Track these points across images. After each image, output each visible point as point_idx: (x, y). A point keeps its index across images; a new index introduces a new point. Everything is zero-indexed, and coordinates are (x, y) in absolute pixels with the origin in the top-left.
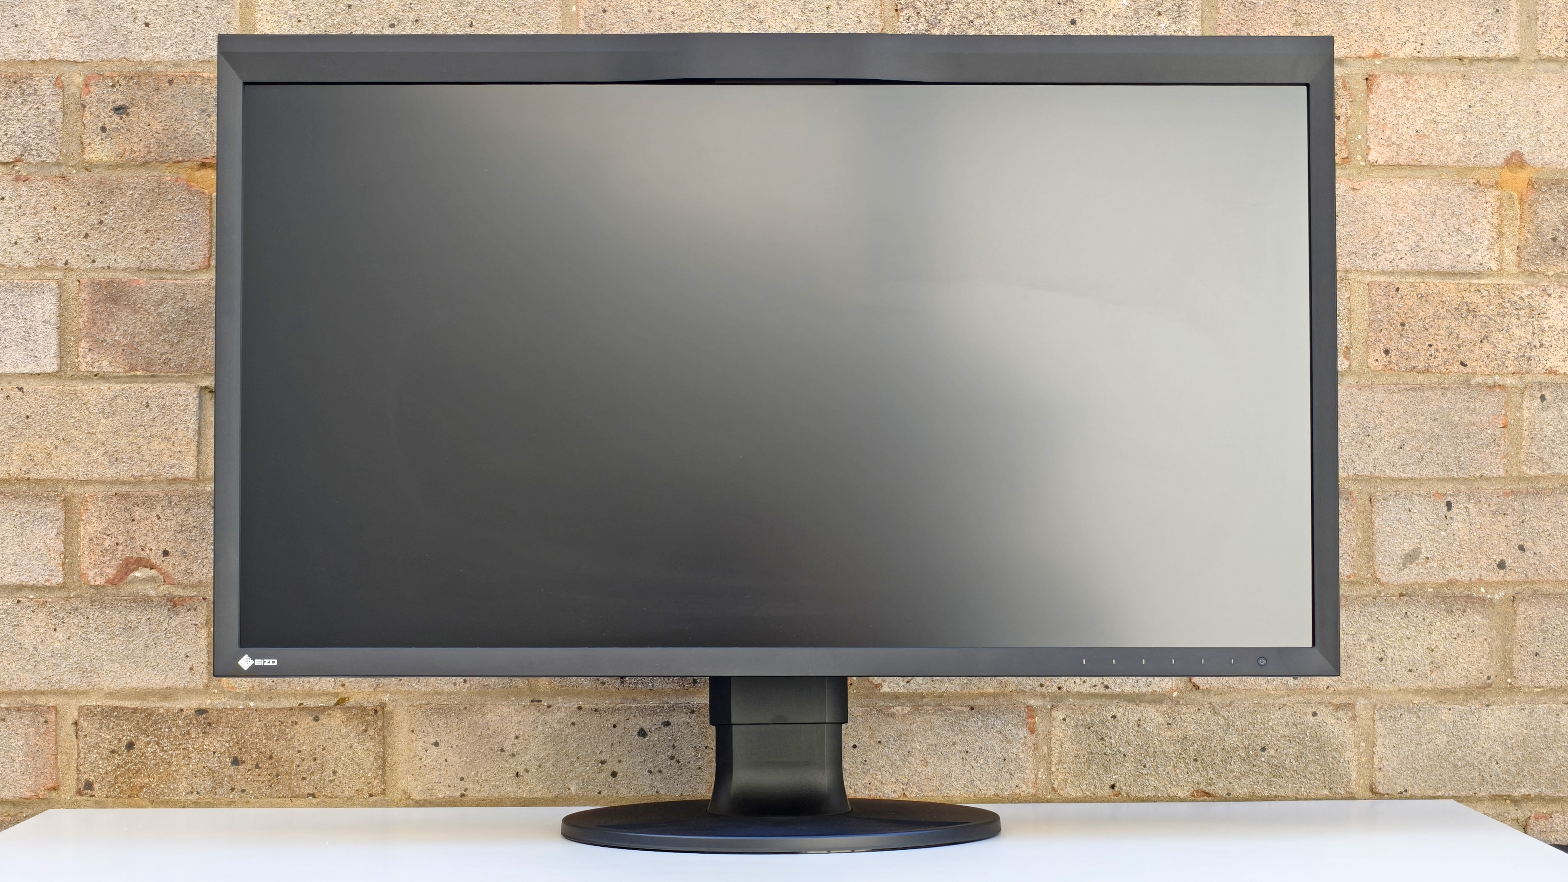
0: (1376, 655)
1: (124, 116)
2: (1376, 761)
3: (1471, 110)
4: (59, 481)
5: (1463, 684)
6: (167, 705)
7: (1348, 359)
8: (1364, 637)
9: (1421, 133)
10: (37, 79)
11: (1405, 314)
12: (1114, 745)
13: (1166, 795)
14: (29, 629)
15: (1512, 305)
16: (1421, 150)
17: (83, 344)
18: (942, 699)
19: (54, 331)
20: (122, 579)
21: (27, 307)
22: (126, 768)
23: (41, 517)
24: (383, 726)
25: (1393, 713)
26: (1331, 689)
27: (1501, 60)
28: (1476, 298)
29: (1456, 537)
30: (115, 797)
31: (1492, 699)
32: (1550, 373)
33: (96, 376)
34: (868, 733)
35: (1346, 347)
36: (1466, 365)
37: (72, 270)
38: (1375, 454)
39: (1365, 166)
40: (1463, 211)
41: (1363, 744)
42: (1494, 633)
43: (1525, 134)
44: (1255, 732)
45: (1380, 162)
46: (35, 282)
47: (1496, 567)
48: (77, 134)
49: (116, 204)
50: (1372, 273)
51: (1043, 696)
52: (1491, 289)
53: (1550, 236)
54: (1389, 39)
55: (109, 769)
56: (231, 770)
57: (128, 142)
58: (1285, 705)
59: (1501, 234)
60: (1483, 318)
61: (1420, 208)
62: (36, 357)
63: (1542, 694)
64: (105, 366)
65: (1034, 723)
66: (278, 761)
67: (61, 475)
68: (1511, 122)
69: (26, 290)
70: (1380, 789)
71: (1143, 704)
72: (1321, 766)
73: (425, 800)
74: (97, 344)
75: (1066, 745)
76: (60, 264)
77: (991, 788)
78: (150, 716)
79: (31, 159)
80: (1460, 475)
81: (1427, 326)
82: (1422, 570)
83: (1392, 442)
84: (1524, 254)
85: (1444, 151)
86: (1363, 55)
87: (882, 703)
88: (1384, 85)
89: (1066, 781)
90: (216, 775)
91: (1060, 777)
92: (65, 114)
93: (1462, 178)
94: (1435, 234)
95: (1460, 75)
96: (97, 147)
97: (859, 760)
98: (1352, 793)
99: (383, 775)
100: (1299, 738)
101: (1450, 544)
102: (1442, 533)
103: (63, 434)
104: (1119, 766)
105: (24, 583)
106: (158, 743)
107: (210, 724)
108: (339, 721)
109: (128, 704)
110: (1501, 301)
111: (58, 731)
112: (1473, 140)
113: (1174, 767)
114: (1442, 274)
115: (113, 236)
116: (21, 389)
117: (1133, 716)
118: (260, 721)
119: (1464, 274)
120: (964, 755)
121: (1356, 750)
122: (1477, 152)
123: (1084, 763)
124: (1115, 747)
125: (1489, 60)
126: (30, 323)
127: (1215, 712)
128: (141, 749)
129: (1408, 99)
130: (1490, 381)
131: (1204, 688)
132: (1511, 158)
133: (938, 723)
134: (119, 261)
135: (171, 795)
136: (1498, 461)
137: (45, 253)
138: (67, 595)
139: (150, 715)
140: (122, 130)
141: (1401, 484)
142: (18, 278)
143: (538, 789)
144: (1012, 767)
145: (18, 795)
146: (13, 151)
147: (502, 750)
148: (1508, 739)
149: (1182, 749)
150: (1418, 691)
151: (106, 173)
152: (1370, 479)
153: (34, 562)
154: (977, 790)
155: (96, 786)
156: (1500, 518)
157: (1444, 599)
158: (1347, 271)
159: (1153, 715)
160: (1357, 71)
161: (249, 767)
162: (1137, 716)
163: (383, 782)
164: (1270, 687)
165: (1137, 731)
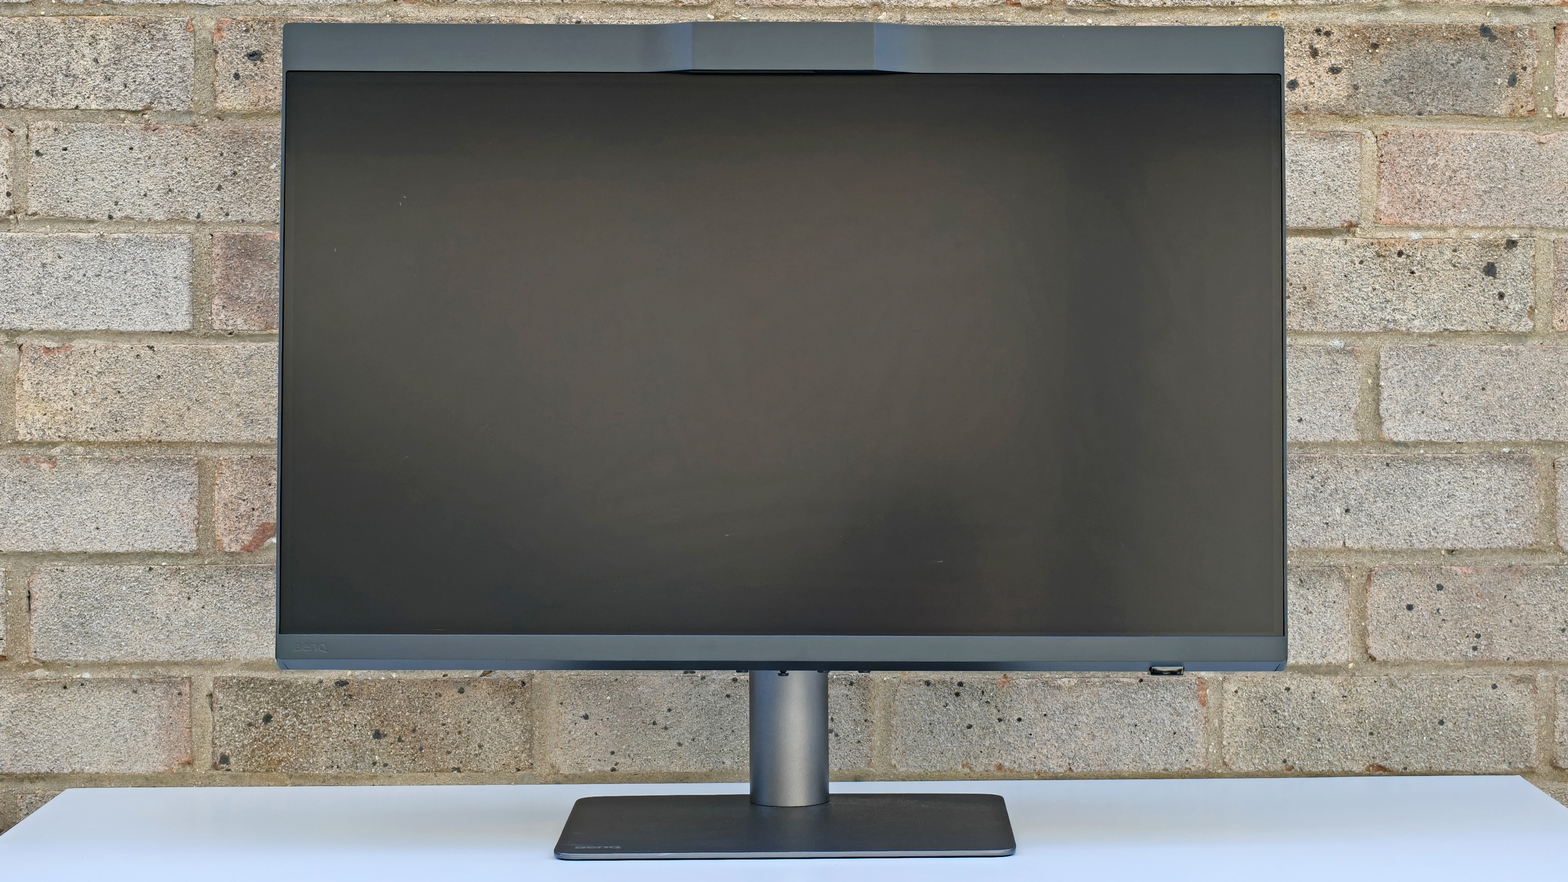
0: (1558, 626)
1: (259, 62)
2: (1557, 734)
4: (192, 443)
6: (305, 676)
7: (1532, 320)
8: (1546, 608)
10: (167, 23)
12: (1288, 718)
13: (1340, 770)
14: (161, 598)
17: (217, 301)
19: (186, 288)
20: (258, 546)
21: (158, 262)
22: (264, 741)
23: (174, 481)
24: (531, 698)
26: (1512, 661)
30: (252, 771)
33: (230, 334)
35: (1531, 307)
37: (204, 223)
39: (1552, 119)
41: (1544, 717)
44: (1433, 705)
46: (165, 236)
48: (210, 81)
49: (250, 155)
50: (1558, 230)
56: (373, 744)
57: (262, 89)
58: (1463, 677)
62: (168, 314)
64: (240, 324)
65: (1206, 696)
66: (422, 734)
67: (194, 437)
69: (157, 244)
70: (1561, 763)
71: (1317, 676)
72: (1501, 740)
73: (575, 775)
74: (231, 300)
75: (1239, 718)
76: (192, 217)
77: (1160, 762)
78: (288, 688)
79: (160, 108)
86: (1551, 3)
87: (1048, 675)
89: (1237, 755)
90: (357, 748)
91: (1231, 751)
92: (196, 60)
96: (230, 94)
97: (1024, 734)
98: (1532, 768)
99: (530, 750)
100: (1478, 711)
103: (196, 395)
104: (1292, 740)
105: (156, 550)
106: (296, 716)
107: (350, 696)
108: (484, 694)
109: (265, 675)
111: (193, 703)
113: (1350, 741)
115: (248, 188)
116: (151, 348)
117: (1307, 688)
118: (402, 693)
120: (1133, 729)
121: (1536, 724)
123: (1257, 737)
124: (1288, 720)
126: (161, 279)
127: (1392, 685)
128: (280, 722)
131: (1381, 659)
133: (1106, 696)
134: (254, 214)
135: (311, 769)
137: (176, 206)
138: (201, 563)
140: (256, 78)
142: (147, 232)
143: (691, 763)
144: (1182, 741)
145: (150, 771)
146: (141, 100)
147: (654, 723)
149: (1358, 722)
151: (239, 123)
152: (1554, 444)
153: (166, 528)
154: (1145, 765)
155: (232, 760)
158: (1532, 228)
159: (1328, 687)
160: (1546, 19)
161: (391, 740)
162: (1311, 689)
163: (531, 756)
164: (1448, 659)
165: (1312, 704)
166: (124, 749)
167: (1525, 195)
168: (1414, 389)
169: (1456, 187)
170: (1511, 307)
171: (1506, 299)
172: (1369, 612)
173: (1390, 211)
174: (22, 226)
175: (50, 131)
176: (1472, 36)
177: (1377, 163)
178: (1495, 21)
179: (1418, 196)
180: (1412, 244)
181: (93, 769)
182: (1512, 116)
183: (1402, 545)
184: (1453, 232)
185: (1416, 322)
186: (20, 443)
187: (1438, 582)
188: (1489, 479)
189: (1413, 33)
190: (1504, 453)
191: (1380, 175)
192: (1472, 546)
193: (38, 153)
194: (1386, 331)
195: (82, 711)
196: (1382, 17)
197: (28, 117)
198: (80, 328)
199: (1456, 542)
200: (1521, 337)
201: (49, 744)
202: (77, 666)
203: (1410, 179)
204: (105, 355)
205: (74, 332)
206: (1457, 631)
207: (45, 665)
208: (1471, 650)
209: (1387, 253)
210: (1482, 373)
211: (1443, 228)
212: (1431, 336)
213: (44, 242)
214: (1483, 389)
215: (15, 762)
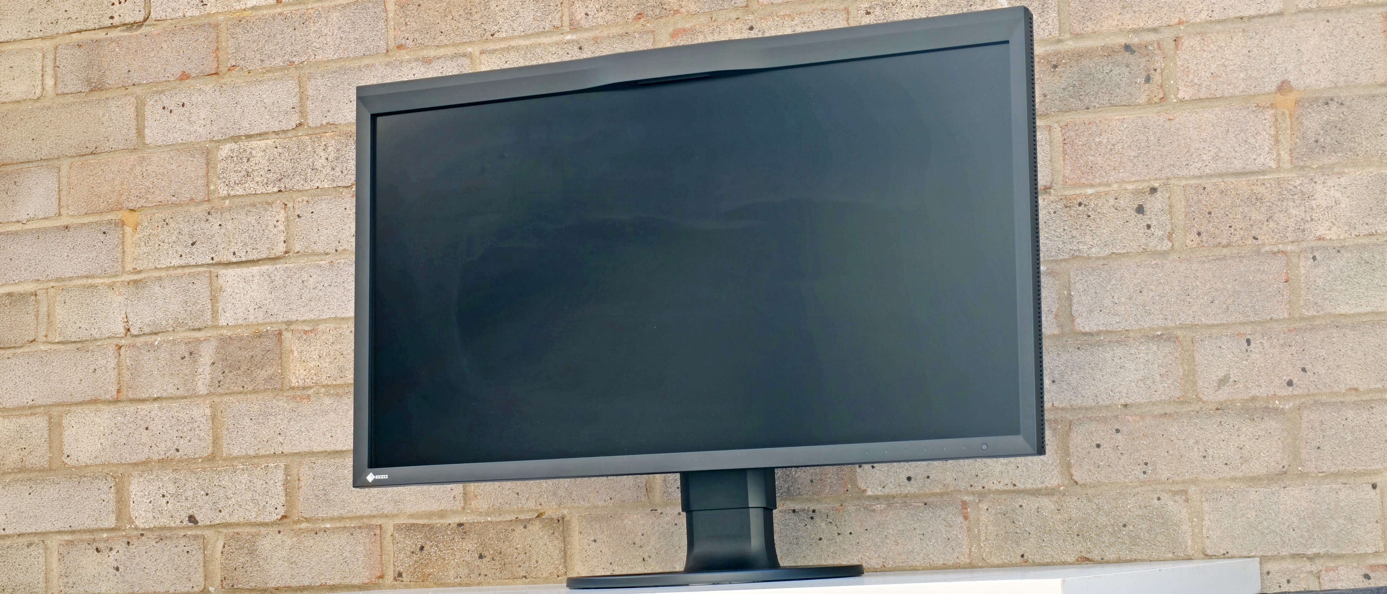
0: (1201, 454)
2: (1205, 531)
3: (1250, 54)
5: (1265, 472)
6: (442, 521)
7: (1171, 241)
8: (1191, 442)
9: (1215, 75)
11: (1211, 205)
12: (1022, 526)
13: (1059, 561)
15: (1288, 192)
16: (1215, 87)
18: (907, 498)
22: (420, 562)
24: (563, 529)
25: (1215, 496)
26: (1171, 481)
27: (1271, 15)
28: (1262, 190)
29: (1255, 365)
30: (415, 581)
31: (1288, 483)
32: (1320, 239)
34: (859, 524)
35: (1169, 233)
36: (1257, 239)
38: (1194, 308)
39: (1177, 102)
40: (1249, 127)
41: (1195, 520)
42: (1285, 434)
43: (1290, 67)
44: (1118, 513)
45: (1187, 98)
47: (1286, 385)
50: (1186, 178)
51: (973, 493)
52: (1273, 182)
53: (1313, 139)
54: (1189, 10)
55: (411, 563)
56: (478, 562)
58: (1138, 493)
59: (1277, 141)
60: (1268, 204)
61: (1217, 128)
63: (1326, 477)
65: (967, 513)
66: (505, 555)
68: (1280, 59)
70: (1208, 552)
71: (1040, 497)
72: (1166, 536)
75: (990, 528)
77: (940, 559)
80: (1257, 319)
81: (1228, 213)
82: (1231, 390)
83: (1206, 298)
84: (1295, 154)
85: (1232, 86)
86: (1171, 24)
87: (868, 503)
88: (1186, 43)
89: (991, 553)
90: (470, 565)
91: (987, 550)
93: (1247, 104)
94: (1229, 146)
95: (1241, 30)
97: (854, 542)
98: (1189, 556)
99: (565, 562)
100: (1149, 517)
101: (1251, 370)
102: (1244, 362)
104: (1026, 541)
106: (437, 546)
107: (465, 533)
108: (538, 528)
109: (421, 522)
110: (1280, 190)
111: (382, 541)
112: (1253, 75)
113: (1064, 540)
114: (1237, 174)
117: (1034, 505)
119: (1253, 173)
120: (921, 537)
121: (1189, 524)
122: (1257, 83)
123: (1002, 540)
124: (1023, 528)
125: (1262, 16)
127: (1089, 501)
128: (428, 550)
129: (1204, 51)
130: (1275, 249)
131: (1081, 483)
132: (1282, 85)
133: (904, 515)
135: (446, 579)
136: (1283, 307)
139: (432, 528)
141: (1214, 328)
144: (954, 545)
145: (361, 582)
146: (350, 179)
147: (634, 544)
148: (1301, 512)
149: (1069, 527)
150: (1233, 479)
152: (1191, 327)
154: (931, 562)
155: (404, 575)
156: (1287, 349)
157: (1247, 411)
158: (1168, 179)
159: (1047, 503)
160: (1168, 35)
161: (488, 560)
162: (1037, 505)
163: (566, 567)
164: (1127, 481)
165: (1037, 516)
166: (347, 570)
167: (1161, 156)
168: (1094, 295)
169: (1115, 156)
170: (1155, 233)
171: (1152, 229)
172: (1071, 451)
173: (1072, 176)
174: (292, 260)
175: (305, 202)
176: (1119, 52)
177: (1062, 145)
178: (1134, 40)
179: (1091, 164)
180: (1087, 197)
181: (332, 583)
182: (1149, 102)
183: (1091, 403)
184: (1115, 186)
185: (1093, 250)
186: (293, 388)
187: (1116, 427)
188: (1147, 354)
189: (1079, 55)
190: (1158, 335)
191: (1064, 152)
192: (1139, 401)
193: (299, 216)
194: (1074, 257)
195: (325, 548)
196: (1060, 47)
197: (294, 196)
198: (321, 317)
199: (1127, 399)
200: (1164, 254)
201: (308, 568)
202: (323, 520)
203: (1084, 153)
204: (335, 332)
205: (319, 320)
206: (1131, 461)
207: (307, 520)
208: (1142, 474)
209: (1072, 204)
210: (1139, 281)
211: (1108, 185)
212: (1104, 258)
213: (302, 268)
214: (1141, 292)
215: (292, 580)
